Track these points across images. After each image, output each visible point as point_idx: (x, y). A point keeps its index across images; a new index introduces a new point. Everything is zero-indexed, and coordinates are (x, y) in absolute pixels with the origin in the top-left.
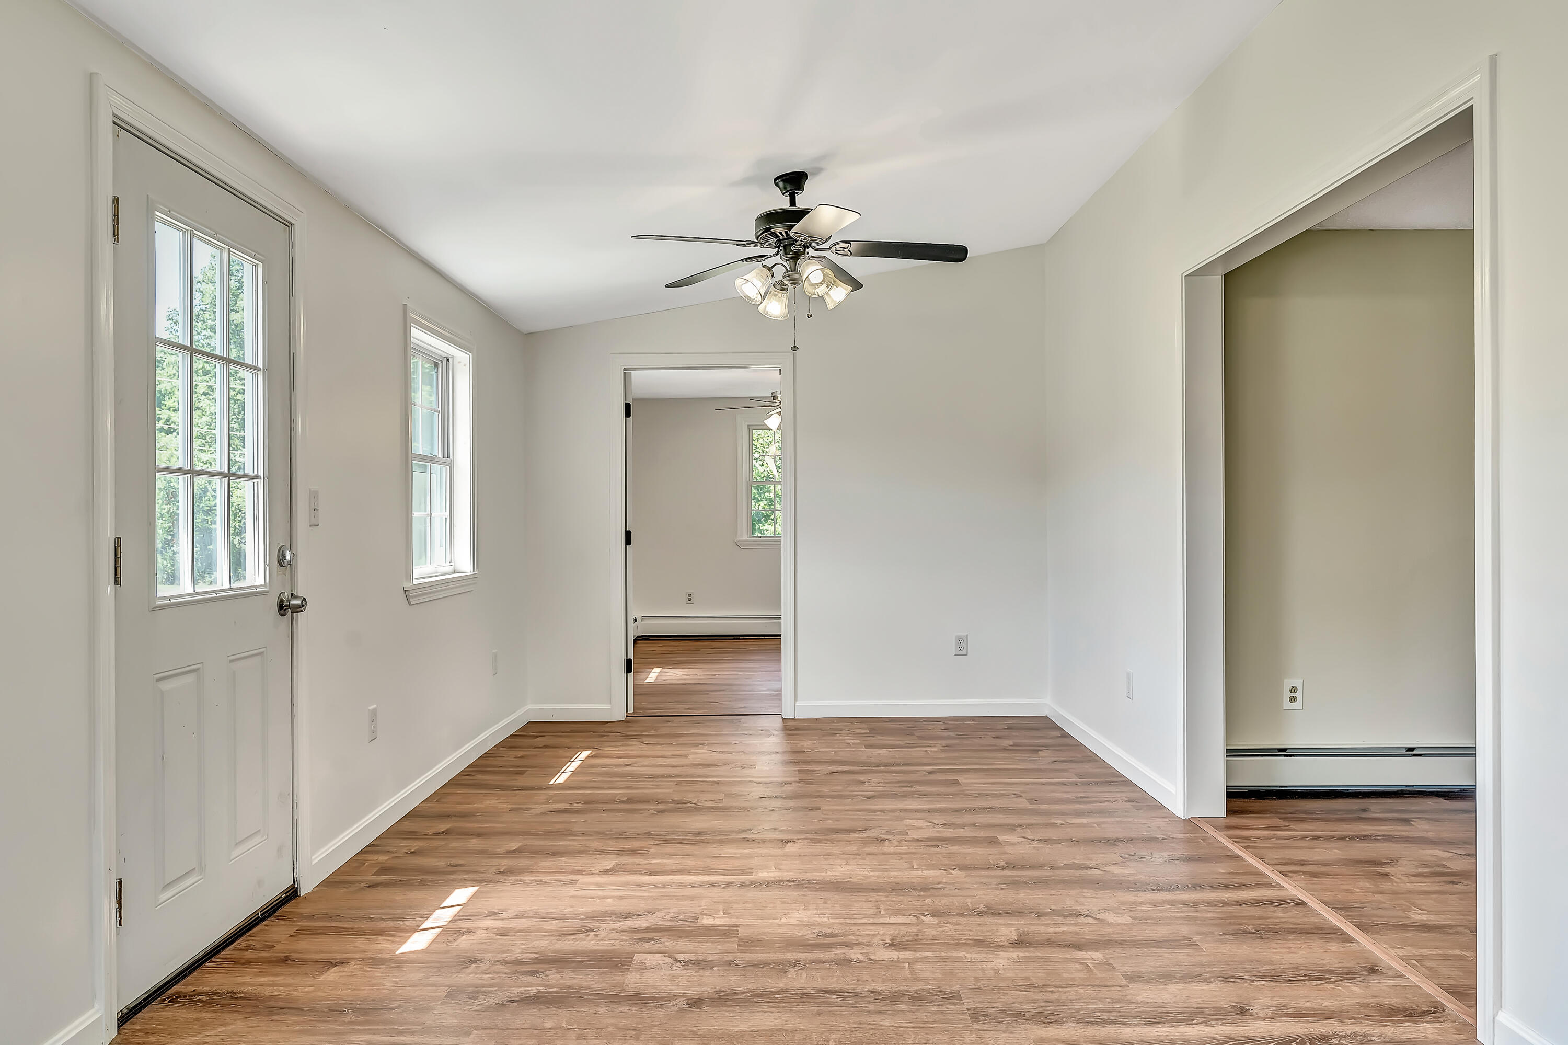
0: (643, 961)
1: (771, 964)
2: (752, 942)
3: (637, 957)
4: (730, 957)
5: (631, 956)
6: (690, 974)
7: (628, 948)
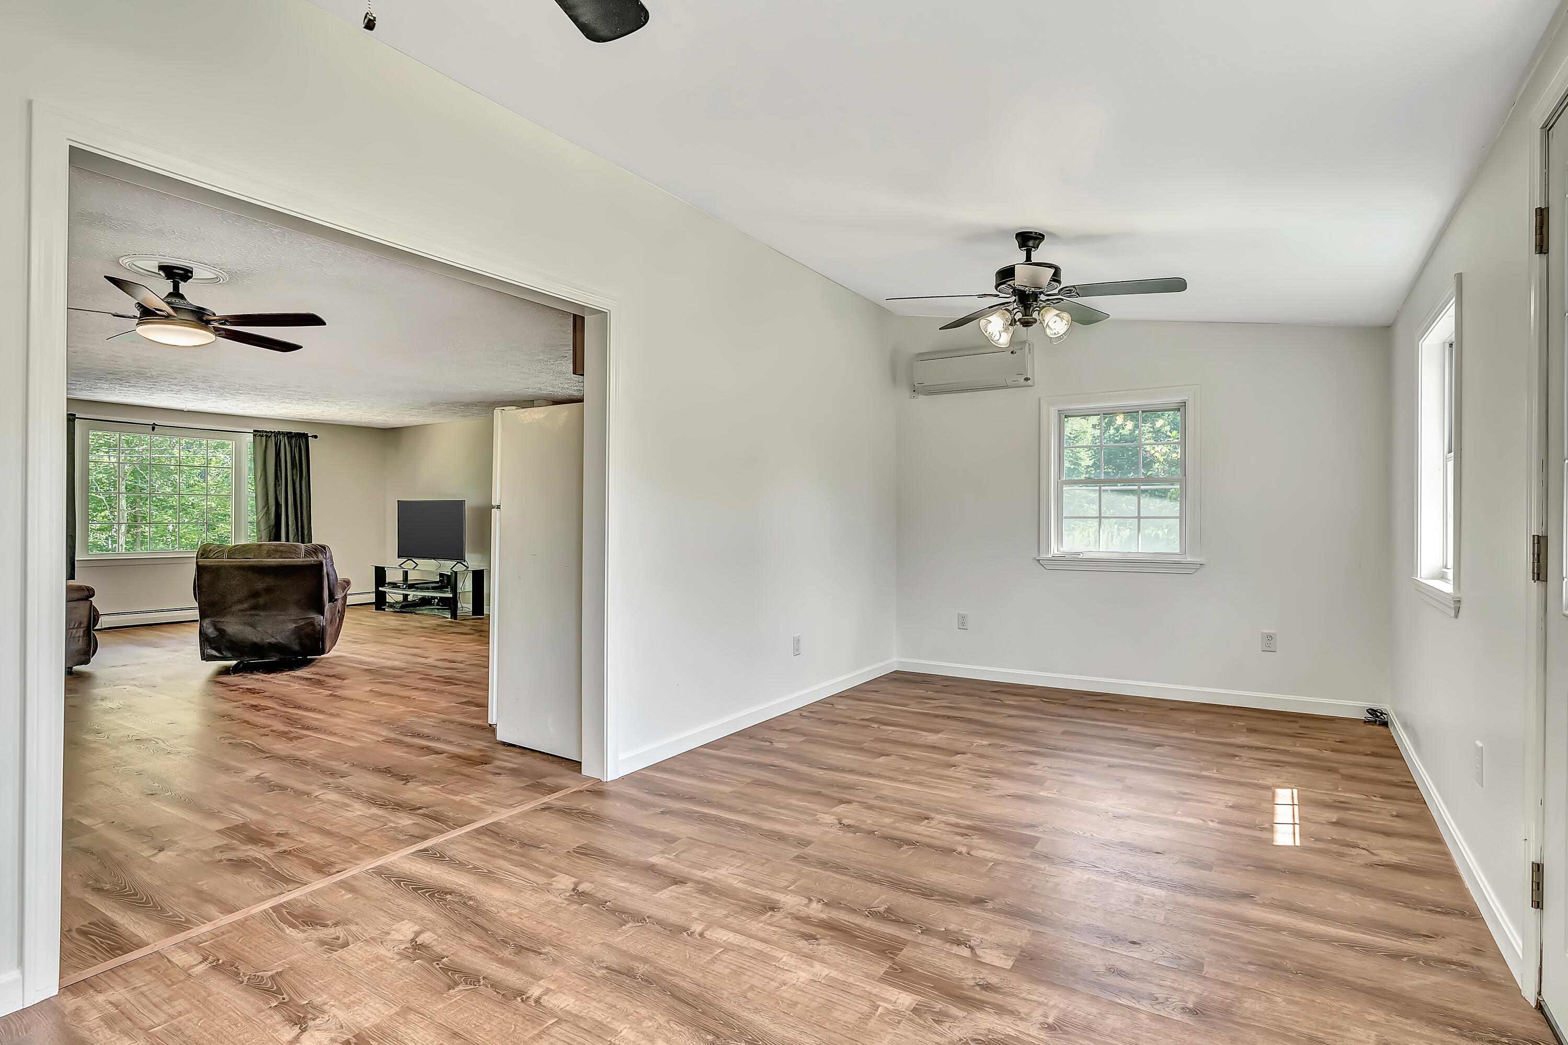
0: (1005, 957)
1: (892, 921)
2: (884, 952)
3: (1008, 964)
4: (922, 939)
5: (1014, 969)
6: (969, 929)
7: (1014, 981)
